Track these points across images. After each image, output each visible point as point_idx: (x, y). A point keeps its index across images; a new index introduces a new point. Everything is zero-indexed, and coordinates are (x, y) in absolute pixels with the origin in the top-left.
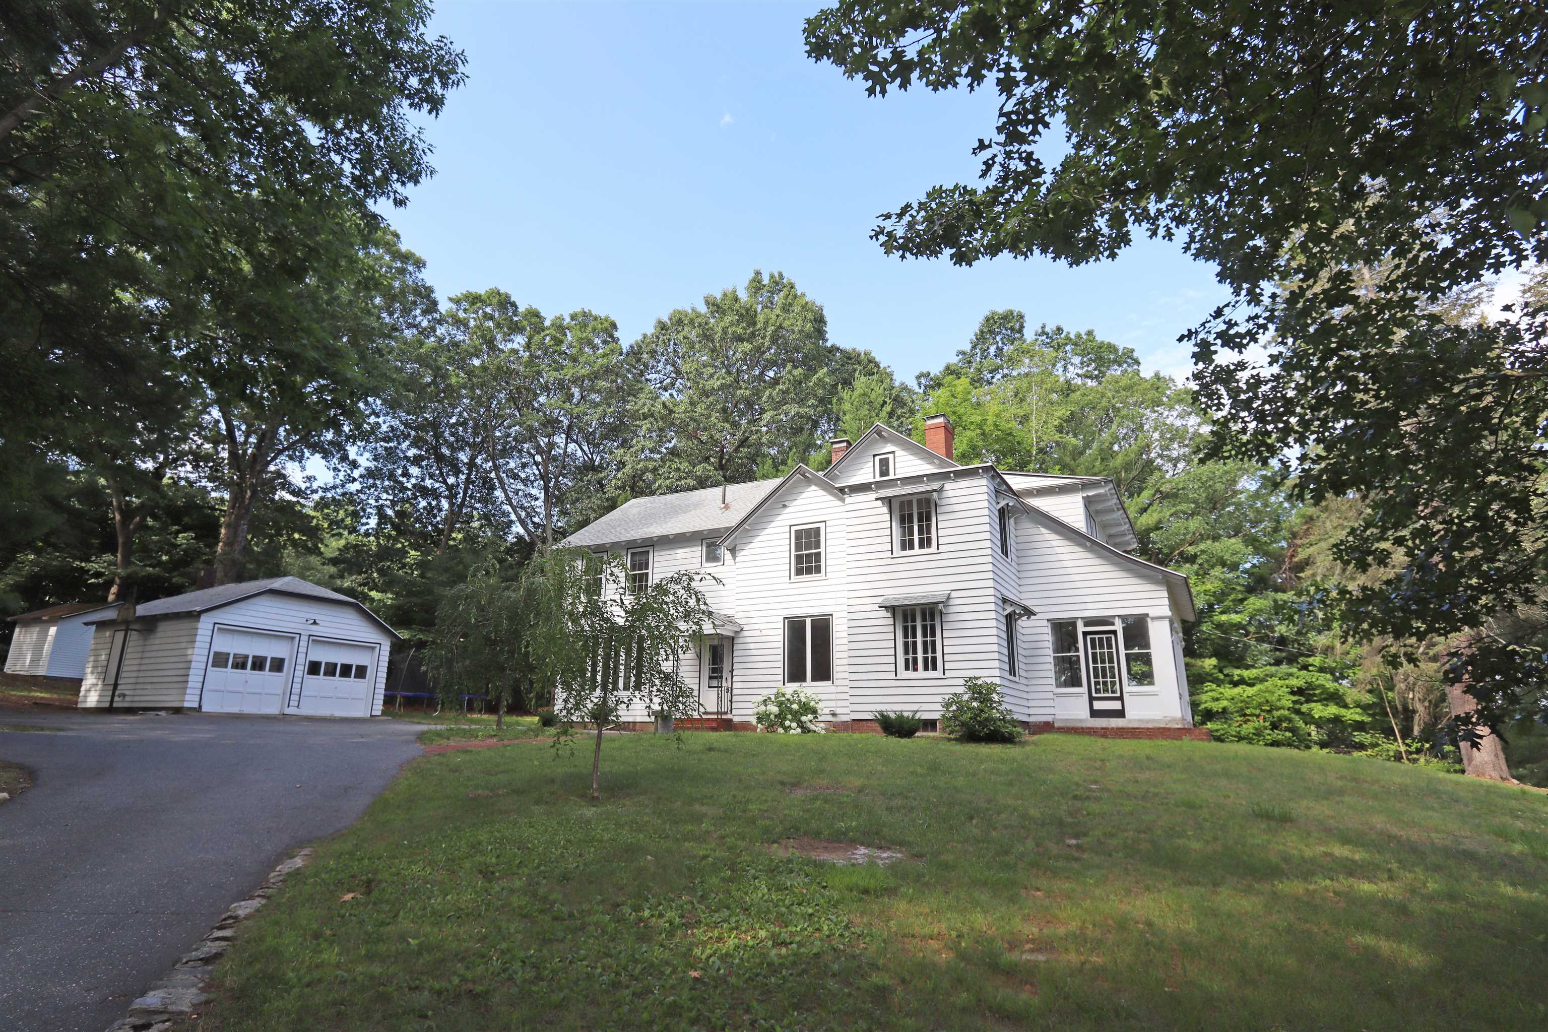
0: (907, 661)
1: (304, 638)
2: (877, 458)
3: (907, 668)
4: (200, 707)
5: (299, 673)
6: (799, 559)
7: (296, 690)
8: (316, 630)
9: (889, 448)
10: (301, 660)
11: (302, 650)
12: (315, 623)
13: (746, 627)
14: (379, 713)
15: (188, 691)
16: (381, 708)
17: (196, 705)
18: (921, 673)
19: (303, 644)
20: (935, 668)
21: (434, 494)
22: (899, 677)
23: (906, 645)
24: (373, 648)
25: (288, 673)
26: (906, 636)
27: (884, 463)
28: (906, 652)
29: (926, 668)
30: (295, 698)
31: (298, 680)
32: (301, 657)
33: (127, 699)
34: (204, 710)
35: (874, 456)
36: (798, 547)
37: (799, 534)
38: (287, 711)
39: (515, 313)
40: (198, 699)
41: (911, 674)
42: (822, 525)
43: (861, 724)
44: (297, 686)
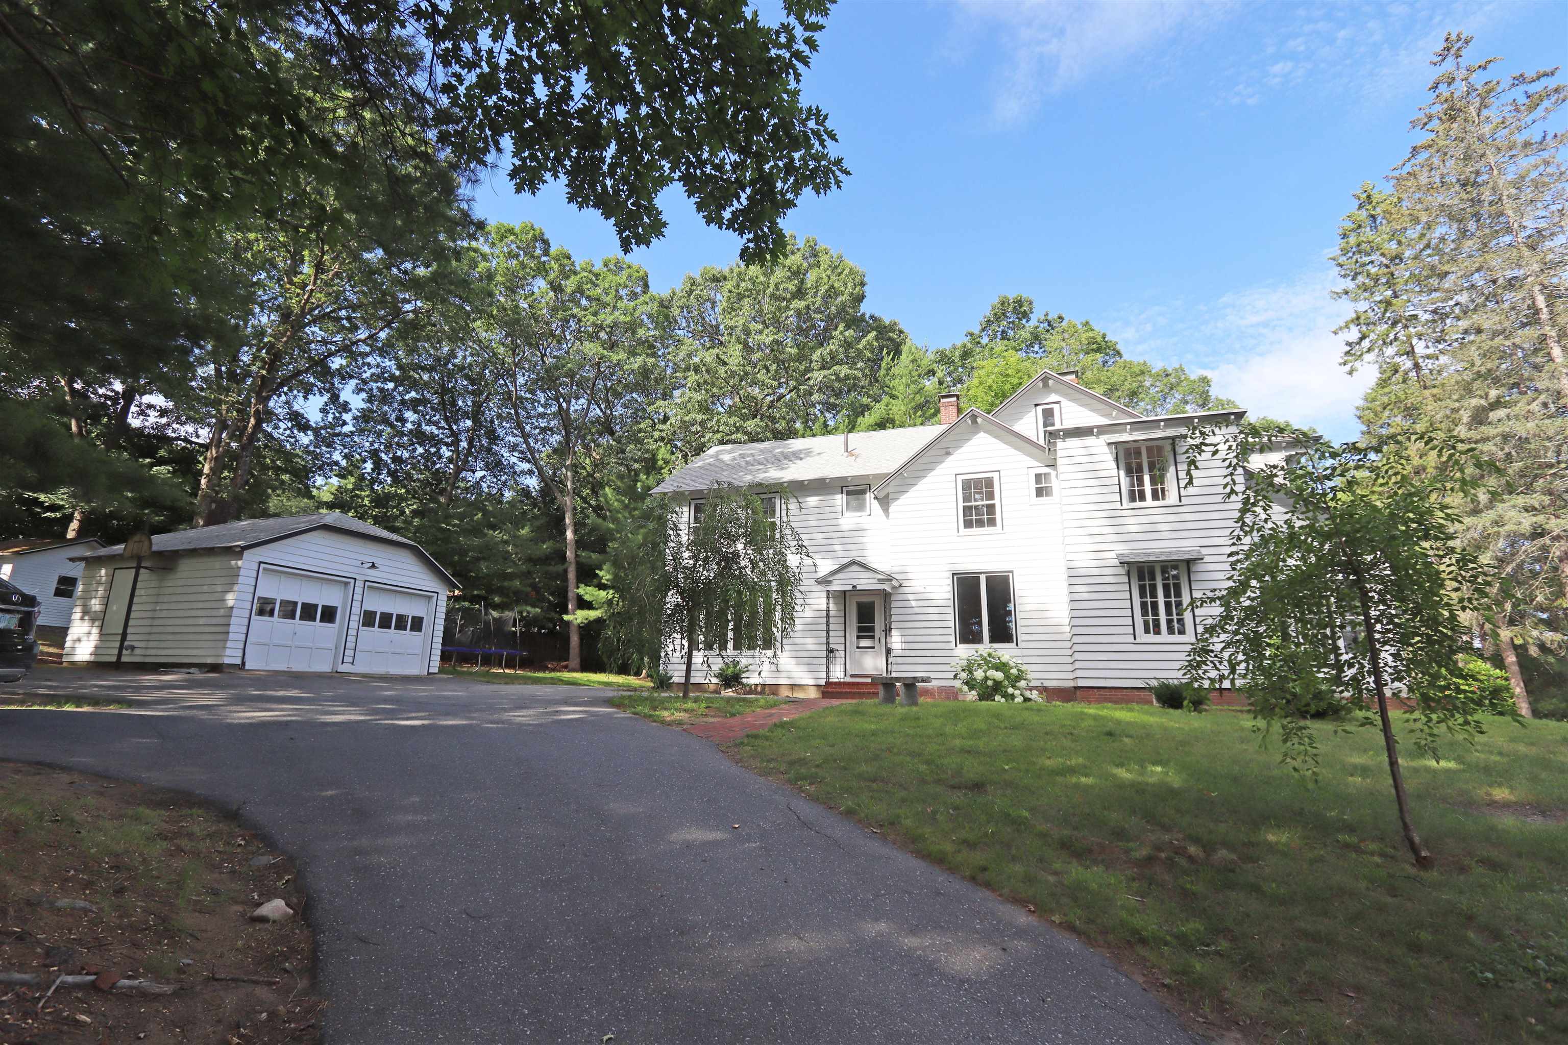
0: (1146, 624)
1: (359, 584)
2: (1040, 408)
3: (1147, 631)
4: (243, 663)
5: (353, 625)
6: (967, 510)
7: (350, 645)
8: (373, 575)
9: (1053, 397)
10: (356, 609)
11: (357, 597)
12: (373, 566)
13: (905, 583)
14: (436, 670)
15: (229, 644)
16: (438, 664)
17: (238, 661)
18: (1165, 637)
19: (359, 590)
20: (1182, 632)
21: (435, 441)
22: (1138, 640)
23: (1144, 605)
24: (430, 598)
25: (341, 625)
26: (1142, 595)
27: (1048, 415)
28: (1144, 613)
29: (1171, 631)
30: (349, 653)
31: (352, 632)
32: (356, 604)
33: (137, 652)
34: (247, 667)
35: (1036, 405)
36: (966, 498)
37: (967, 485)
38: (342, 668)
39: (546, 253)
40: (241, 654)
41: (1151, 638)
42: (995, 476)
43: (1091, 692)
44: (351, 639)
